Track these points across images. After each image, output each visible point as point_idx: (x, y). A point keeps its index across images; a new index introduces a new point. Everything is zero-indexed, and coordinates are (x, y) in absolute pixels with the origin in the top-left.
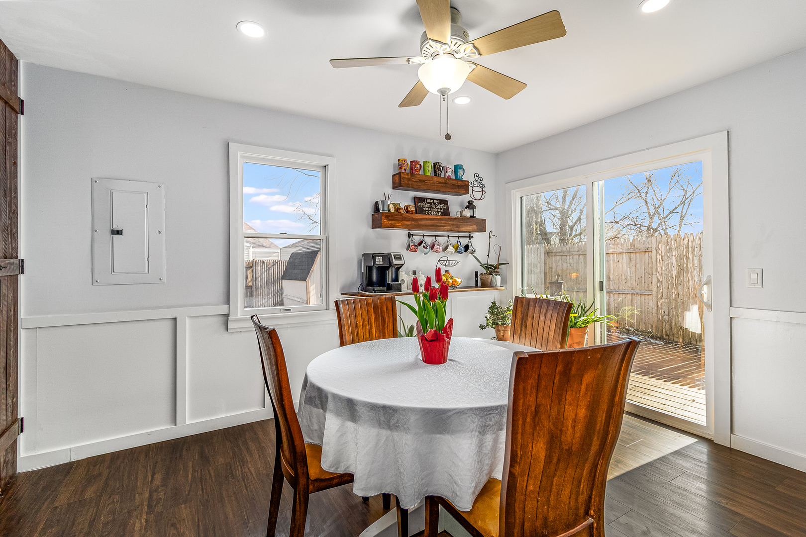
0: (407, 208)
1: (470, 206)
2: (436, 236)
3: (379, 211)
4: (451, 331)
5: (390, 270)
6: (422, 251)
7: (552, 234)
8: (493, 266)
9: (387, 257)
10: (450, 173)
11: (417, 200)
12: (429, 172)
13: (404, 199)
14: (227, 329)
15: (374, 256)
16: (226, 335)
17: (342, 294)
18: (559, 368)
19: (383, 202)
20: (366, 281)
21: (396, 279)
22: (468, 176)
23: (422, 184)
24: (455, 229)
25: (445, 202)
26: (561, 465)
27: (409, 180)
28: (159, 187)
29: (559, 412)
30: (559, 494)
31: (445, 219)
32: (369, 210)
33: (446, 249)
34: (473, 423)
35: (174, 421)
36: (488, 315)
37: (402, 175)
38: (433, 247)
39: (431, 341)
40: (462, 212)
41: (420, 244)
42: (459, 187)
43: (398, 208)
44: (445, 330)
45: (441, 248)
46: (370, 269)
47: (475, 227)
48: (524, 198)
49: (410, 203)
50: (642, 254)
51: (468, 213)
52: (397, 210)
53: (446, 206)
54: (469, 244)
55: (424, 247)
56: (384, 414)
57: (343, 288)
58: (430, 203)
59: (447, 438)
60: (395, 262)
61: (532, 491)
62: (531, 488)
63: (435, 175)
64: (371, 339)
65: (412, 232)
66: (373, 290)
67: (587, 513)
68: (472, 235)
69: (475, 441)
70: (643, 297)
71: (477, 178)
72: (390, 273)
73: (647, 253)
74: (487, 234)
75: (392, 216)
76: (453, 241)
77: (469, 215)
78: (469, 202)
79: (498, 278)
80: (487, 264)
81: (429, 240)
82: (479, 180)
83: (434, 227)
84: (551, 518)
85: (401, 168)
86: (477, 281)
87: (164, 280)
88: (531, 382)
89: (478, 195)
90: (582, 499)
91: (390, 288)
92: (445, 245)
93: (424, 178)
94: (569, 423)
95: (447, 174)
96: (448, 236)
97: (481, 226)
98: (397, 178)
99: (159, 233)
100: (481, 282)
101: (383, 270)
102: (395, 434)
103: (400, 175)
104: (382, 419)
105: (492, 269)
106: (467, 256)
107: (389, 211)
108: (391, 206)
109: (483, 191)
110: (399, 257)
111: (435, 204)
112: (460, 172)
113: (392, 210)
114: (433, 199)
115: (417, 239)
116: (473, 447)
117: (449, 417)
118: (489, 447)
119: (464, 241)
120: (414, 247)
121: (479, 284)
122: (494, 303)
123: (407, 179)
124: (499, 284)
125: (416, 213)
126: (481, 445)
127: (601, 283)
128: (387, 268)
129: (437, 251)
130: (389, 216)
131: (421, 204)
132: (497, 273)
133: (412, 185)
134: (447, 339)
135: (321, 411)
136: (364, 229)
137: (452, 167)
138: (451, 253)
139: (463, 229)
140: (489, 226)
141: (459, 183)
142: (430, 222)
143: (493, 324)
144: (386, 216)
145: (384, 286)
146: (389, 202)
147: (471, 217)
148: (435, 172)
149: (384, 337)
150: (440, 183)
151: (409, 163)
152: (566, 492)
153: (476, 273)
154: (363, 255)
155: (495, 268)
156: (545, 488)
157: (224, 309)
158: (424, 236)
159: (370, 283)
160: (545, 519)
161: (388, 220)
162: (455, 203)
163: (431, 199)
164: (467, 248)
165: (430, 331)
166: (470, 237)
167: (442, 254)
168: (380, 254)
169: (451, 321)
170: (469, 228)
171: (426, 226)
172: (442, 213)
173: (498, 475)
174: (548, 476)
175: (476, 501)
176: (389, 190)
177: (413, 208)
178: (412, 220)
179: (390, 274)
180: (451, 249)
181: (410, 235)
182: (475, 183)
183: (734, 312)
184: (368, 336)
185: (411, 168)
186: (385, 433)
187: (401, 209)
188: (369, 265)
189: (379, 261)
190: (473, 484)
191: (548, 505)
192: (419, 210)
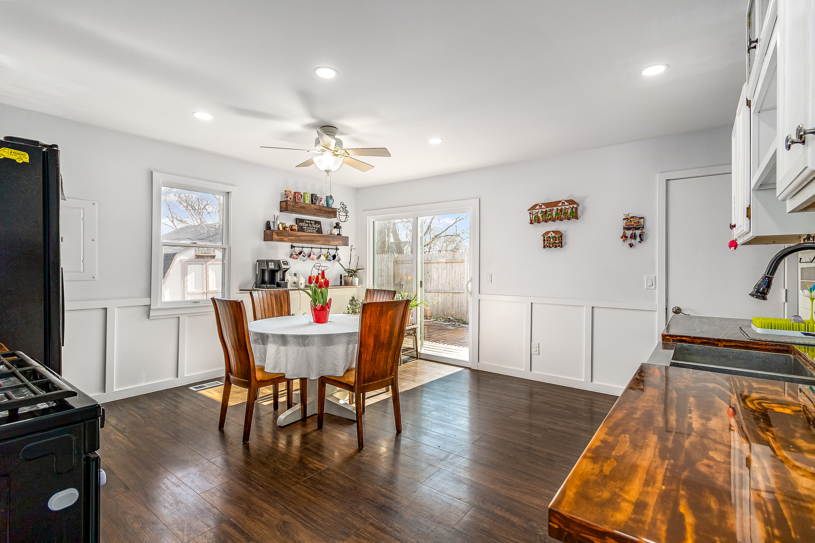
0: (292, 227)
1: (337, 226)
2: (312, 248)
3: (270, 229)
4: (330, 305)
5: (279, 272)
6: (301, 259)
7: (405, 243)
8: (353, 271)
9: (277, 263)
10: (323, 202)
11: (298, 221)
12: (308, 201)
13: (288, 220)
14: (149, 317)
15: (268, 262)
16: (147, 321)
17: (240, 290)
18: (379, 308)
19: (274, 222)
20: (259, 280)
21: (283, 279)
22: (336, 205)
23: (303, 209)
24: (327, 243)
25: (318, 223)
26: (380, 349)
27: (293, 206)
28: (94, 204)
29: (379, 326)
30: (379, 362)
31: (319, 236)
32: (262, 227)
33: (319, 257)
34: (344, 339)
35: (104, 389)
36: (349, 306)
37: (288, 203)
38: (309, 256)
39: (319, 310)
40: (331, 231)
41: (300, 253)
42: (330, 212)
43: (285, 227)
44: (327, 305)
45: (316, 257)
46: (263, 271)
47: (341, 242)
48: (376, 223)
49: (293, 223)
50: (460, 263)
51: (336, 232)
52: (284, 228)
53: (319, 226)
54: (336, 254)
55: (303, 256)
56: (302, 340)
57: (240, 286)
58: (308, 223)
59: (332, 347)
60: (284, 267)
61: (368, 361)
62: (368, 359)
63: (312, 203)
64: (273, 316)
65: (294, 244)
66: (267, 287)
67: (391, 374)
68: (338, 247)
69: (345, 347)
70: (459, 294)
71: (342, 206)
72: (279, 274)
73: (462, 263)
74: (349, 247)
75: (281, 233)
76: (324, 251)
77: (336, 234)
78: (336, 224)
79: (357, 279)
80: (349, 269)
81: (306, 251)
82: (344, 208)
83: (312, 241)
84: (376, 373)
85: (287, 197)
86: (341, 282)
87: (97, 278)
88: (368, 314)
89: (343, 219)
90: (389, 366)
91: (279, 285)
92: (318, 255)
93: (304, 205)
94: (383, 331)
95: (321, 203)
96: (321, 248)
97: (345, 241)
98: (284, 204)
99: (93, 240)
100: (344, 282)
101: (273, 273)
102: (307, 348)
103: (287, 203)
104: (301, 342)
105: (353, 273)
106: (334, 262)
107: (279, 229)
108: (280, 225)
109: (346, 215)
110: (286, 263)
111: (311, 224)
112: (330, 202)
113: (281, 228)
114: (311, 221)
115: (297, 250)
116: (344, 349)
117: (333, 338)
118: (351, 350)
119: (333, 252)
120: (295, 256)
121: (343, 283)
122: (353, 298)
123: (292, 205)
124: (357, 284)
125: (298, 231)
126: (347, 349)
127: (421, 282)
128: (277, 271)
129: (312, 259)
130: (279, 233)
131: (301, 224)
132: (355, 275)
133: (295, 210)
134: (328, 310)
135: (262, 346)
136: (257, 241)
137: (324, 198)
138: (323, 261)
139: (332, 243)
140: (350, 243)
141: (330, 210)
142: (307, 238)
143: (353, 312)
144: (276, 233)
145: (274, 284)
146: (279, 223)
147: (338, 234)
148: (312, 201)
149: (282, 315)
150: (316, 209)
151: (293, 193)
152: (382, 362)
153: (341, 275)
154: (257, 261)
155: (355, 272)
156: (373, 359)
157: (146, 301)
158: (303, 247)
159: (263, 282)
160: (374, 372)
161: (278, 235)
162: (327, 223)
163: (308, 220)
164: (334, 257)
165: (319, 305)
166: (337, 249)
167: (316, 261)
168: (272, 261)
169: (330, 300)
170: (336, 243)
171: (305, 241)
172: (316, 231)
173: (354, 366)
174: (374, 353)
175: (344, 374)
176: (277, 212)
177: (296, 227)
178: (296, 236)
179: (278, 276)
180: (323, 258)
181: (292, 247)
182: (341, 209)
183: (481, 297)
184: (271, 315)
185: (295, 197)
186: (302, 348)
187: (287, 227)
188: (264, 268)
189: (272, 266)
190: (344, 365)
191: (375, 367)
192: (301, 229)
